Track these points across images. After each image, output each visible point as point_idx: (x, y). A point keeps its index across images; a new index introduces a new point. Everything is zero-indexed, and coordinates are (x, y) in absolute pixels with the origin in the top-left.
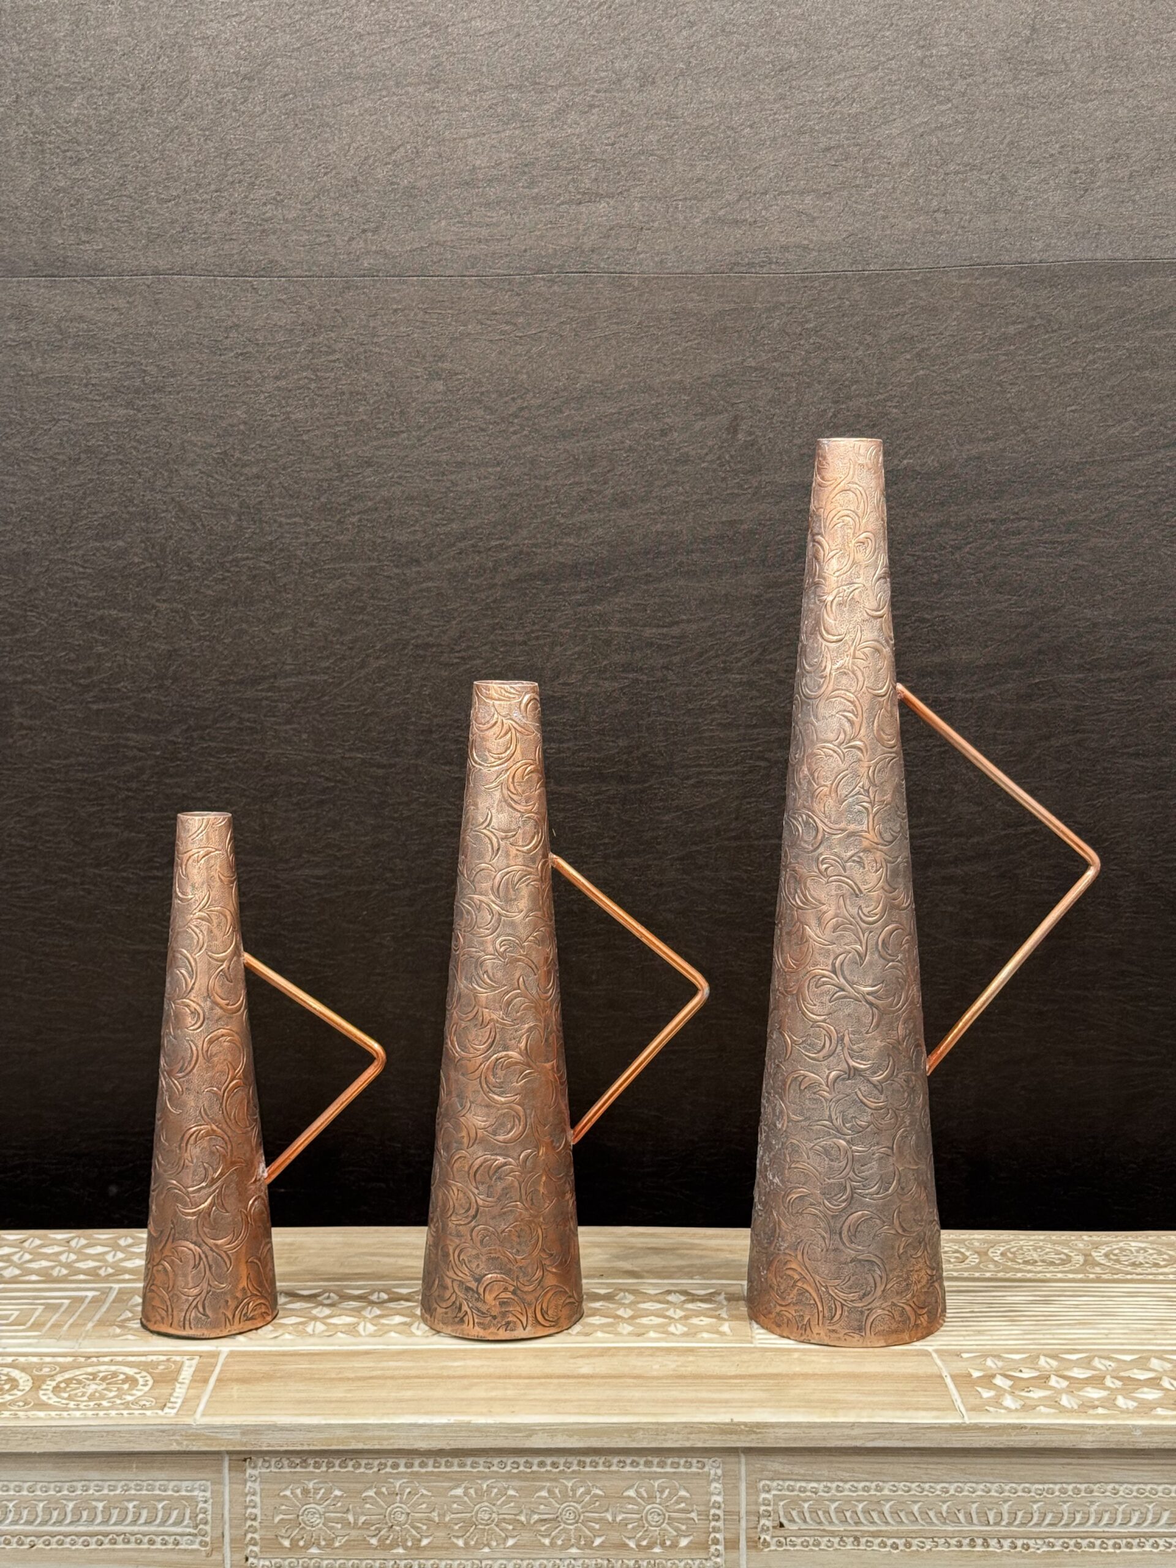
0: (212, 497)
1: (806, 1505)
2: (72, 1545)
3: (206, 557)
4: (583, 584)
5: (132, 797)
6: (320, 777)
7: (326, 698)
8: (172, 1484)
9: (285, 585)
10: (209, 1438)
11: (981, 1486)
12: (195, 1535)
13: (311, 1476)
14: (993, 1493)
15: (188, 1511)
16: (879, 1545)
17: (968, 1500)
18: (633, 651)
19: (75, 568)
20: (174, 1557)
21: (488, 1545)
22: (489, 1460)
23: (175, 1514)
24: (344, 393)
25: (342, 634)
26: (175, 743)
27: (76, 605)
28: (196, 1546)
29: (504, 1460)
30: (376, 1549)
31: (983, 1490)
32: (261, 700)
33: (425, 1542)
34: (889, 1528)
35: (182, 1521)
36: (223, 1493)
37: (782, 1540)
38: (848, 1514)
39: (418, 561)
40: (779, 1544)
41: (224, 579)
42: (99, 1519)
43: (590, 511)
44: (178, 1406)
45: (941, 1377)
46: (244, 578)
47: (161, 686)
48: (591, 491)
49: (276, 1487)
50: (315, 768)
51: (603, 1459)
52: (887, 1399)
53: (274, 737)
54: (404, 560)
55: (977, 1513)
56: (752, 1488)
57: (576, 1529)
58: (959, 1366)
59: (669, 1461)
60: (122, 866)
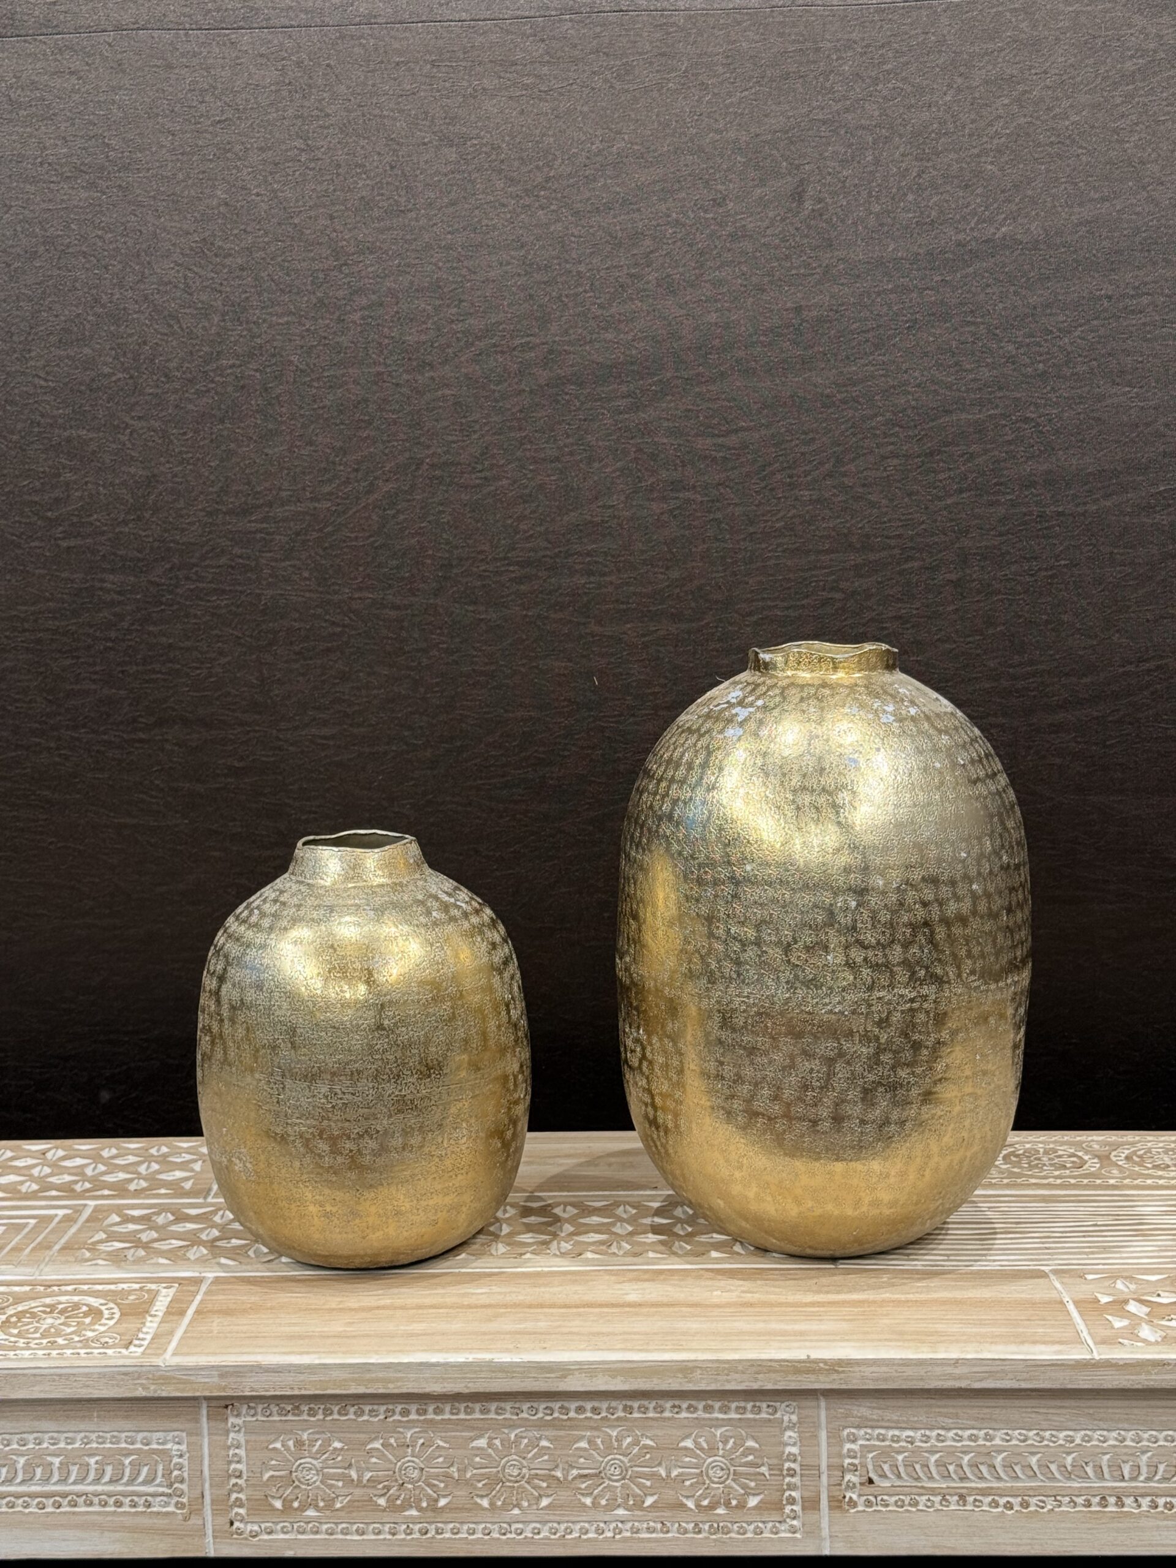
0: (191, 294)
1: (900, 1458)
2: (25, 1507)
3: (187, 365)
4: (624, 388)
5: (111, 648)
6: (326, 621)
7: (330, 529)
8: (140, 1436)
9: (277, 397)
10: (180, 1381)
11: (1114, 1434)
12: (169, 1495)
13: (305, 1427)
14: (1128, 1443)
15: (160, 1467)
16: (990, 1505)
17: (1099, 1450)
18: (684, 466)
19: (36, 381)
20: (146, 1521)
21: (518, 1506)
22: (517, 1405)
23: (145, 1470)
24: (339, 166)
25: (345, 454)
26: (158, 585)
27: (39, 424)
28: (171, 1509)
29: (535, 1405)
30: (384, 1510)
31: (1116, 1439)
32: (255, 533)
33: (442, 1502)
34: (1001, 1485)
35: (154, 1480)
36: (201, 1446)
37: (872, 1498)
38: (951, 1468)
39: (431, 366)
40: (869, 1503)
41: (208, 391)
42: (56, 1477)
43: (632, 299)
44: (146, 1343)
45: (1062, 1302)
46: (230, 389)
47: (139, 519)
48: (631, 276)
49: (263, 1438)
50: (319, 611)
51: (653, 1404)
52: (997, 1330)
53: (271, 576)
54: (415, 363)
55: (1109, 1466)
56: (835, 1438)
57: (623, 1486)
58: (1084, 1290)
59: (734, 1405)
60: (102, 729)
